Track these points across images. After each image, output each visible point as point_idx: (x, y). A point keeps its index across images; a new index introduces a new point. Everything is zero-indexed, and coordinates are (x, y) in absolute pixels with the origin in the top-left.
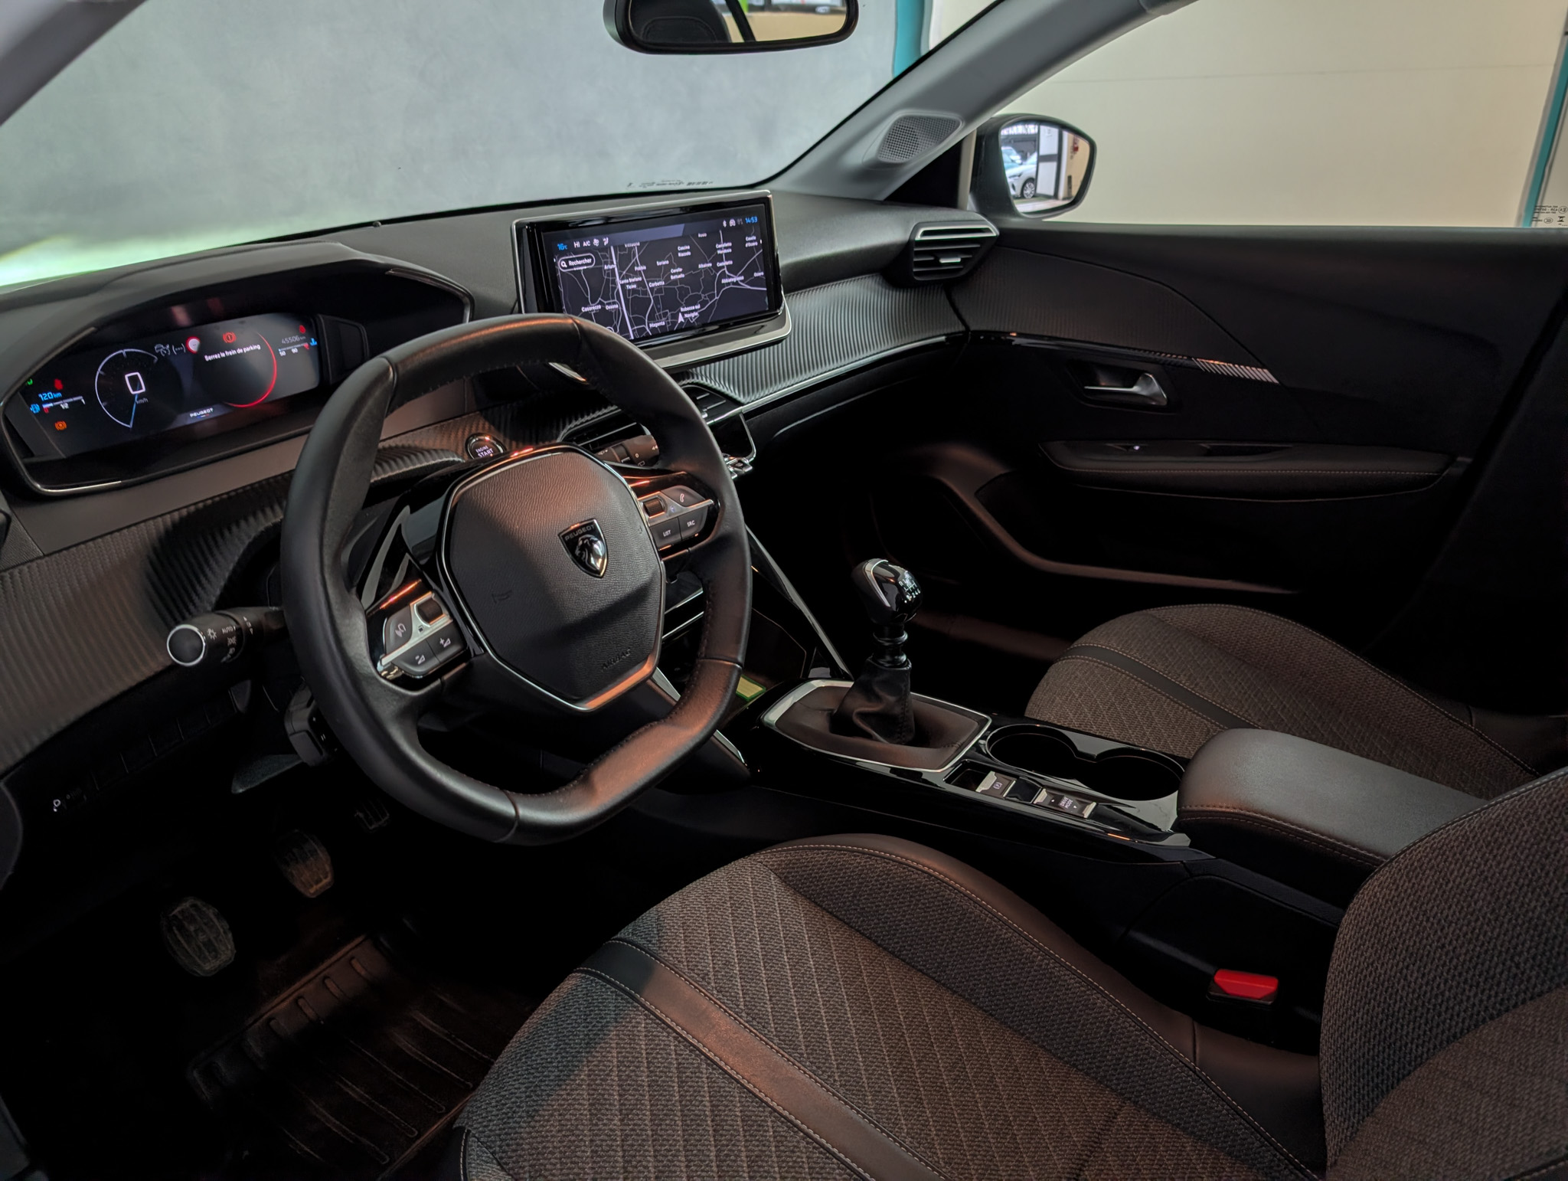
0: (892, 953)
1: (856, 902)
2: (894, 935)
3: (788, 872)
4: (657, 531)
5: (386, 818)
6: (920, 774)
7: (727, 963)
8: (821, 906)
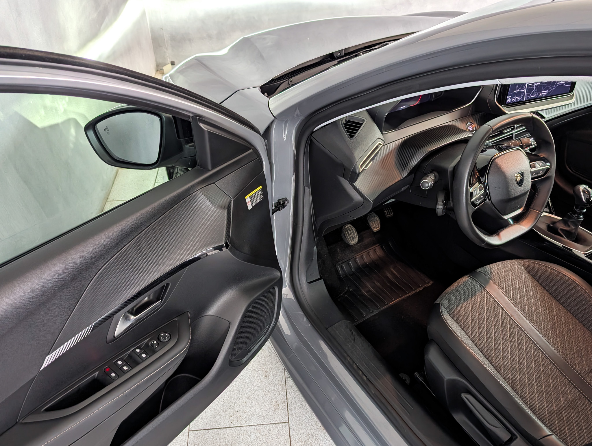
0: (555, 298)
1: (547, 281)
2: (557, 293)
3: (528, 268)
4: (532, 173)
5: (392, 214)
6: (572, 250)
7: (509, 286)
8: (536, 279)
